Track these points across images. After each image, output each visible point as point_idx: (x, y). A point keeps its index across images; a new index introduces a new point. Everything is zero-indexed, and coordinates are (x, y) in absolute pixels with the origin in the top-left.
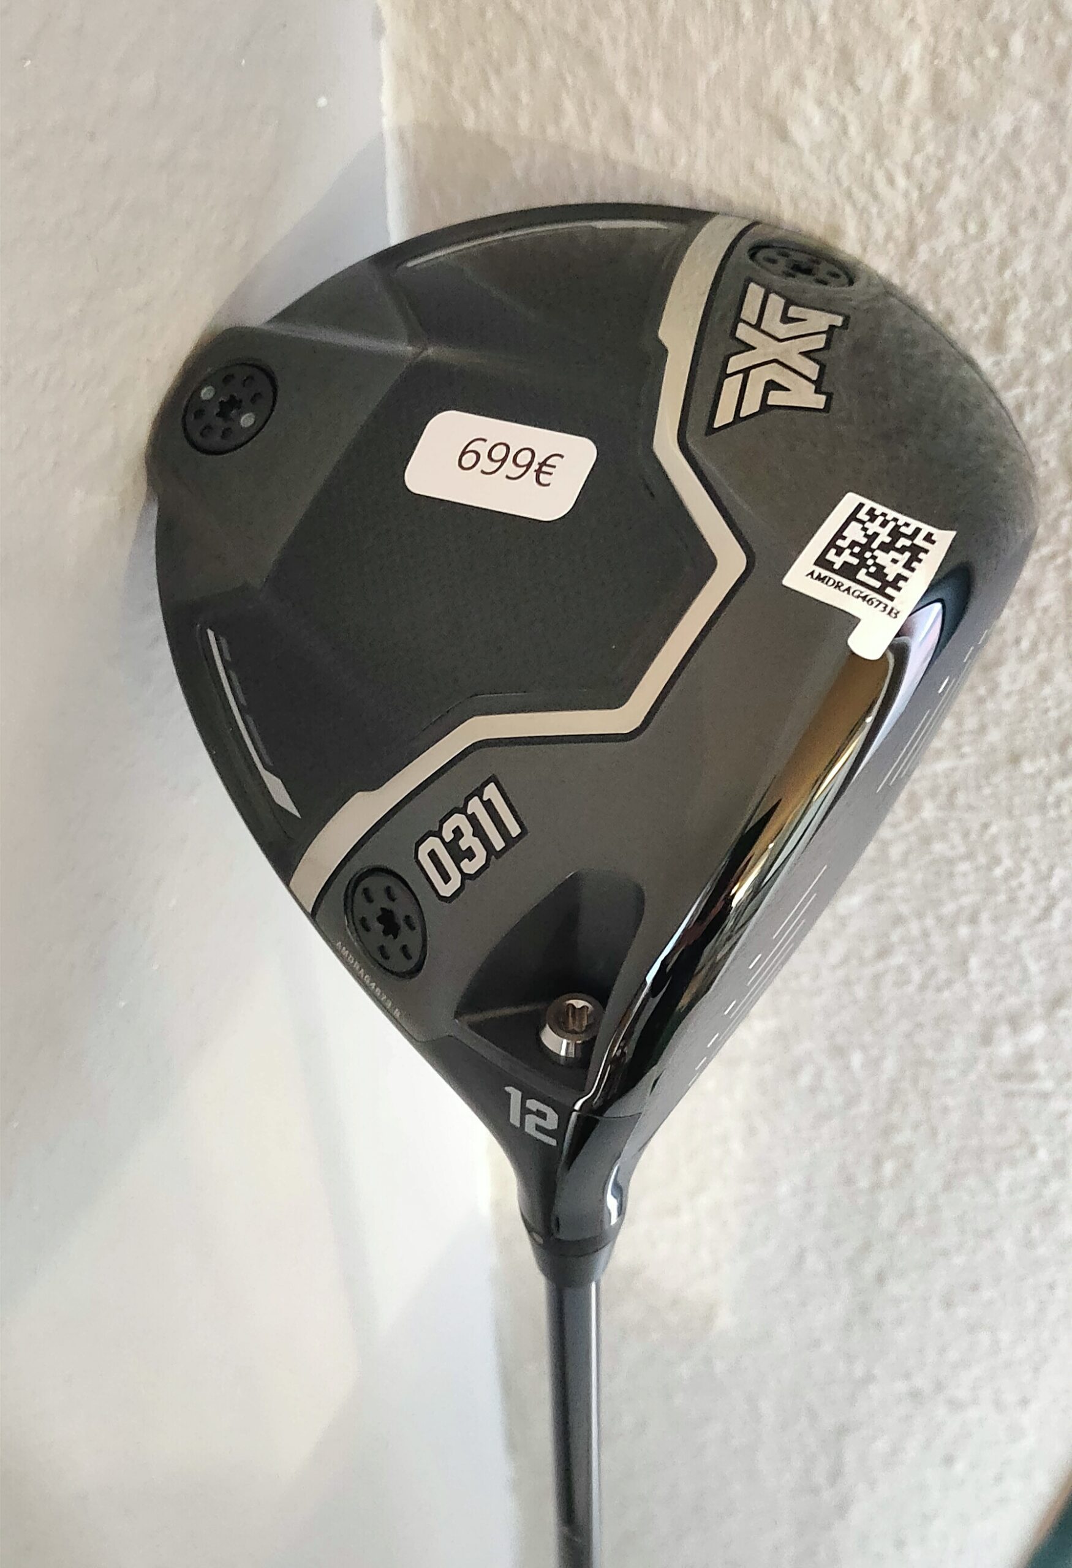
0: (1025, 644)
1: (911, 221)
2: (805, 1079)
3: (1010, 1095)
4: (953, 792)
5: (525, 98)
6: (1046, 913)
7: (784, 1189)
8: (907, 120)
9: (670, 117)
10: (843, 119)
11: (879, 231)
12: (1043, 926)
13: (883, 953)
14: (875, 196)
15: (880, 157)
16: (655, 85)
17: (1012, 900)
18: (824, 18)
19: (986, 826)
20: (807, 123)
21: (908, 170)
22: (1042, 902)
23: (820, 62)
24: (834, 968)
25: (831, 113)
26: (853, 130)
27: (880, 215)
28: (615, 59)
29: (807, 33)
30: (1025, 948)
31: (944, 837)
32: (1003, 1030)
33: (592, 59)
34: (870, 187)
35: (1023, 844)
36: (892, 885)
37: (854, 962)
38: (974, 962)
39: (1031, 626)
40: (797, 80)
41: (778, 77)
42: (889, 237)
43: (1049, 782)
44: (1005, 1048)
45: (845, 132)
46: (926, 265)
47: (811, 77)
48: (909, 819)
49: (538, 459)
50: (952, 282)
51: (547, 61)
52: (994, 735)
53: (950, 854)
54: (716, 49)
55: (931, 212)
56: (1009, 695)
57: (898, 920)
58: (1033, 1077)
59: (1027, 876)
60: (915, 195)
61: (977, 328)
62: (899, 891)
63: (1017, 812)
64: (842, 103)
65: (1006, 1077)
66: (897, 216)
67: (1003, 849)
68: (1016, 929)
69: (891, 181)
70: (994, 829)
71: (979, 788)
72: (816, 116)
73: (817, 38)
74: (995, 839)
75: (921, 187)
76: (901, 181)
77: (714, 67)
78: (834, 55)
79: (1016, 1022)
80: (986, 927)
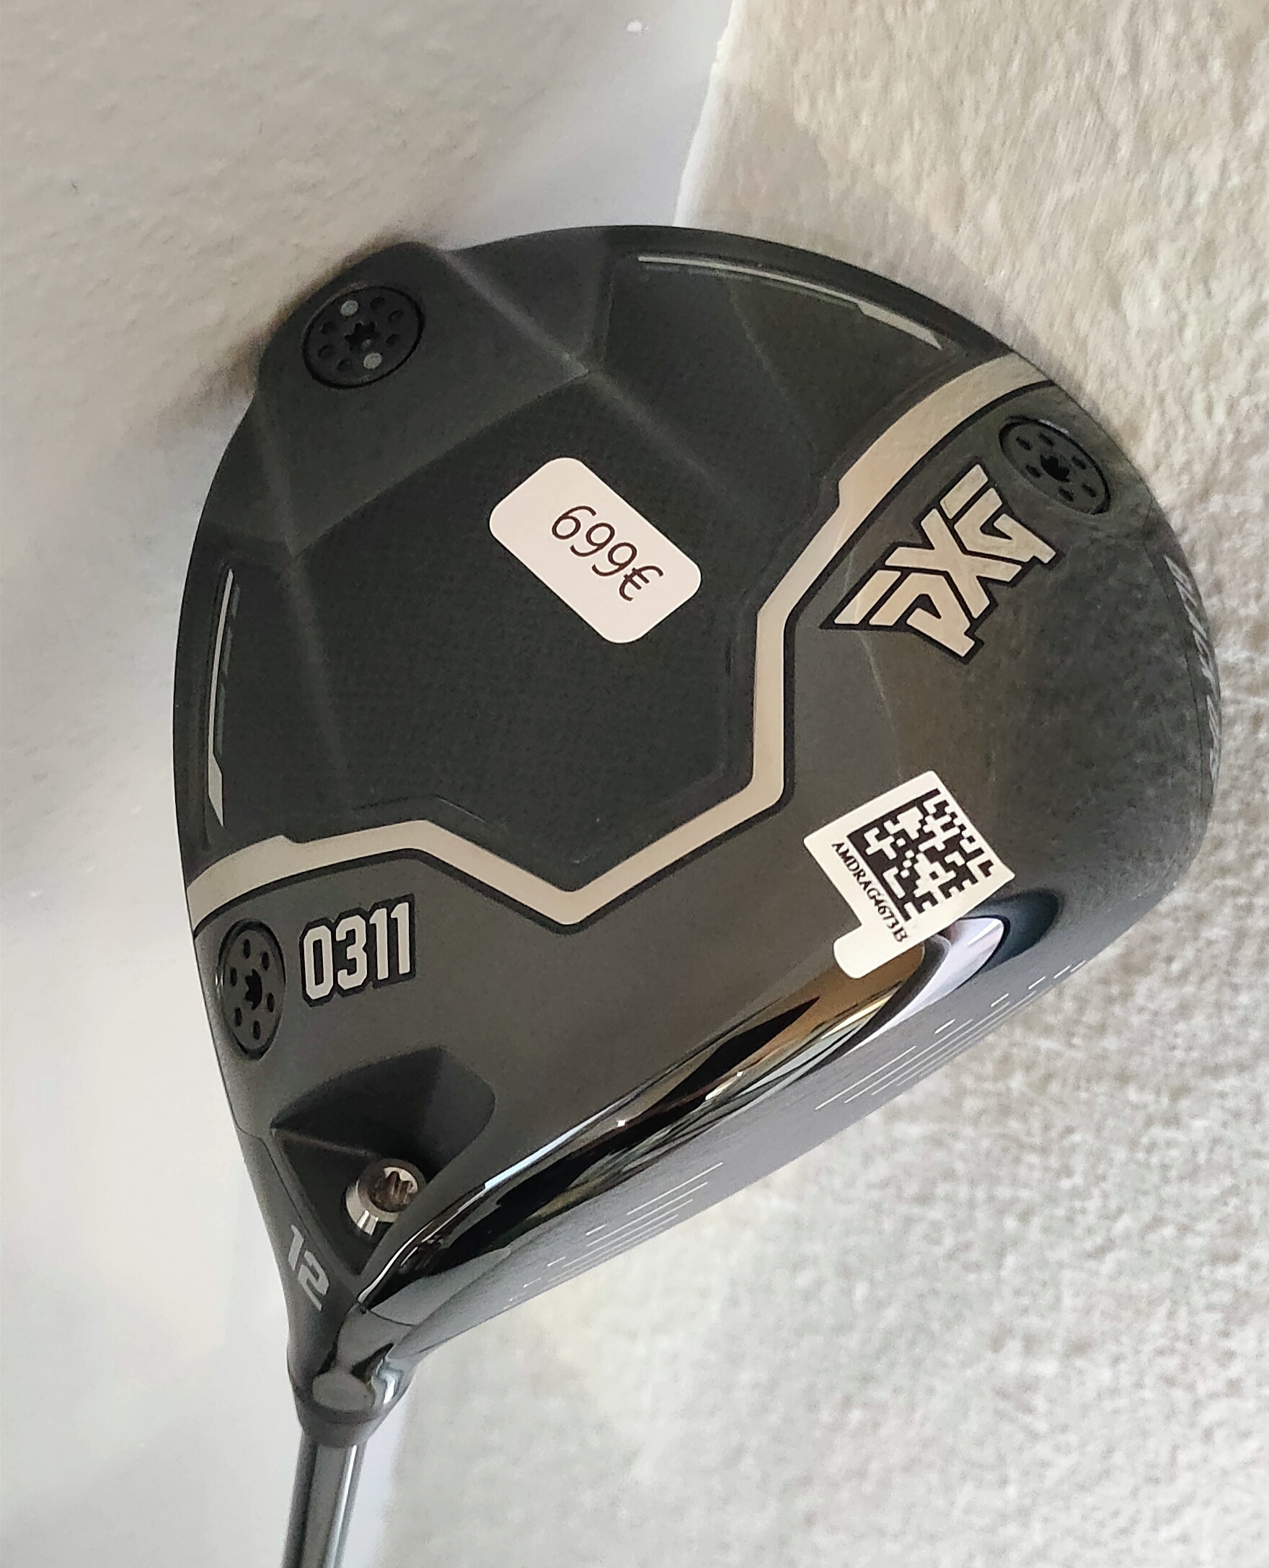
0: (1176, 967)
1: (1216, 463)
2: (804, 1279)
3: (1000, 1415)
4: (1049, 1077)
5: (865, 120)
6: (1099, 1253)
7: (746, 1377)
8: (1248, 354)
9: (1006, 218)
10: (1184, 317)
11: (1179, 457)
12: (1092, 1264)
13: (924, 1199)
14: (1188, 418)
15: (1206, 380)
16: (1002, 176)
17: (1070, 1220)
18: (1202, 198)
19: (1069, 1131)
20: (1144, 302)
21: (1232, 407)
22: (1099, 1240)
23: (1182, 242)
24: (870, 1186)
25: (1173, 304)
26: (1189, 334)
27: (1185, 440)
28: (971, 127)
29: (1179, 203)
30: (1067, 1275)
31: (1024, 1118)
32: (1014, 1345)
33: (948, 115)
34: (1185, 404)
35: (1101, 1169)
36: (955, 1136)
37: (891, 1191)
38: (1010, 1261)
39: (1189, 953)
40: (1150, 250)
41: (1131, 238)
42: (1187, 466)
43: (1149, 1122)
44: (1011, 1364)
45: (1181, 330)
46: (1213, 518)
47: (1166, 253)
48: (996, 1079)
49: (636, 564)
50: (1235, 550)
51: (901, 92)
52: (1111, 1043)
53: (1025, 1139)
54: (1078, 172)
55: (1238, 465)
56: (1141, 1010)
57: (949, 1175)
58: (1029, 1410)
59: (1093, 1204)
60: (1229, 438)
61: (1242, 612)
62: (960, 1146)
63: (1106, 1133)
64: (1189, 297)
65: (1001, 1393)
66: (1202, 450)
67: (1079, 1164)
68: (1063, 1252)
69: (1209, 411)
70: (1076, 1138)
71: (1078, 1088)
72: (1157, 301)
73: (1187, 216)
74: (1073, 1148)
75: (1238, 432)
76: (1220, 416)
77: (1069, 190)
78: (1199, 242)
79: (1031, 1344)
80: (1034, 1232)
